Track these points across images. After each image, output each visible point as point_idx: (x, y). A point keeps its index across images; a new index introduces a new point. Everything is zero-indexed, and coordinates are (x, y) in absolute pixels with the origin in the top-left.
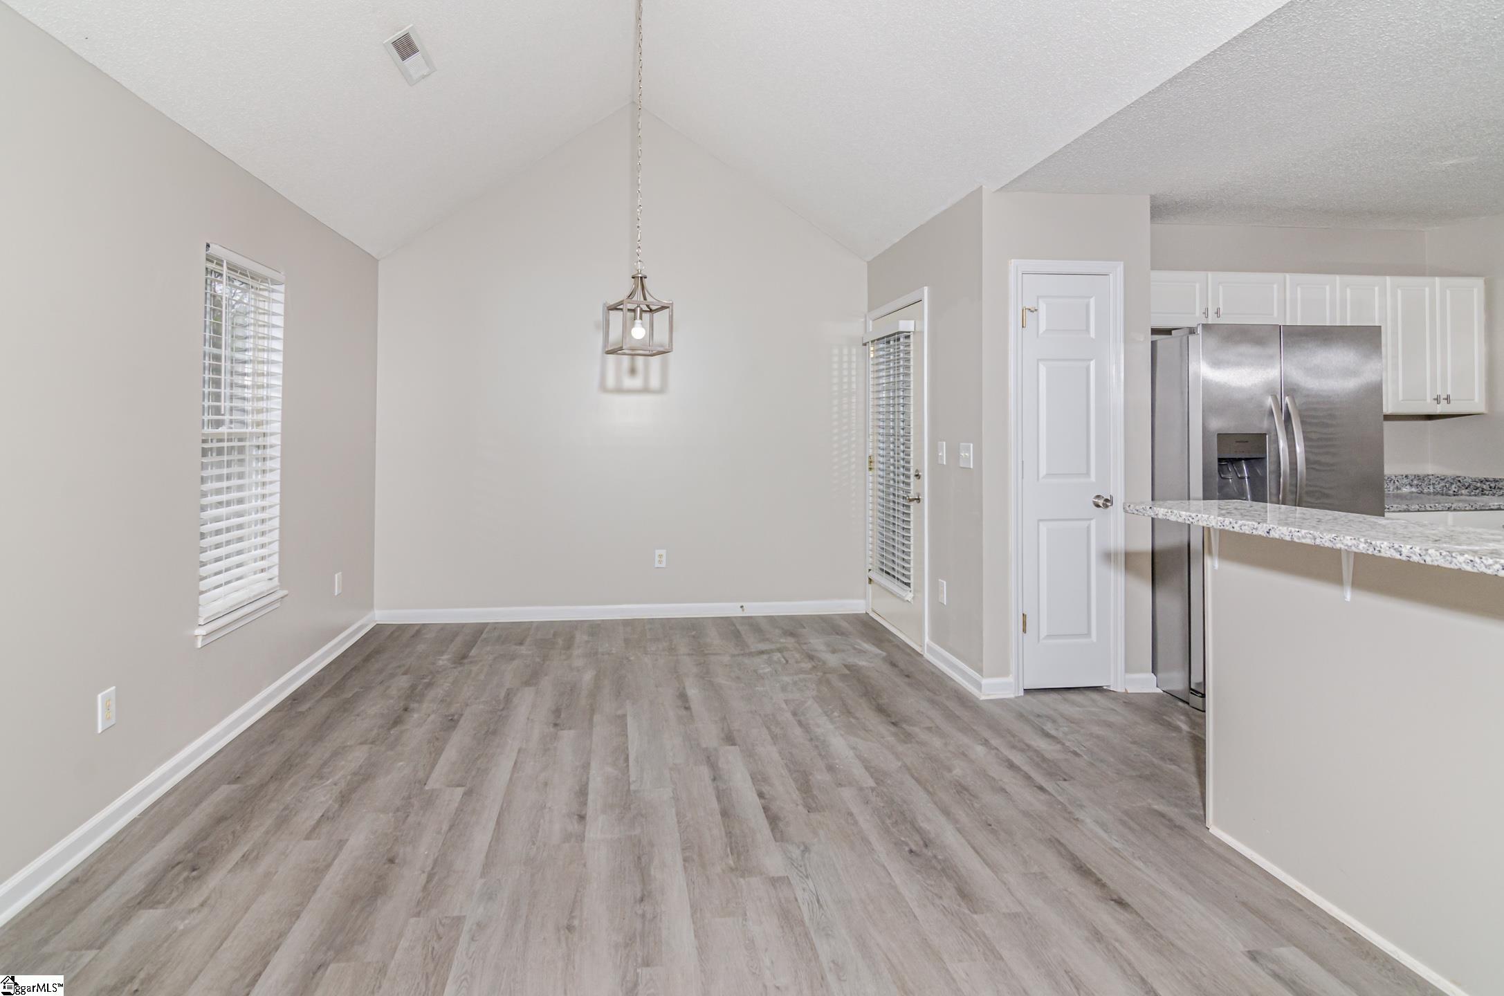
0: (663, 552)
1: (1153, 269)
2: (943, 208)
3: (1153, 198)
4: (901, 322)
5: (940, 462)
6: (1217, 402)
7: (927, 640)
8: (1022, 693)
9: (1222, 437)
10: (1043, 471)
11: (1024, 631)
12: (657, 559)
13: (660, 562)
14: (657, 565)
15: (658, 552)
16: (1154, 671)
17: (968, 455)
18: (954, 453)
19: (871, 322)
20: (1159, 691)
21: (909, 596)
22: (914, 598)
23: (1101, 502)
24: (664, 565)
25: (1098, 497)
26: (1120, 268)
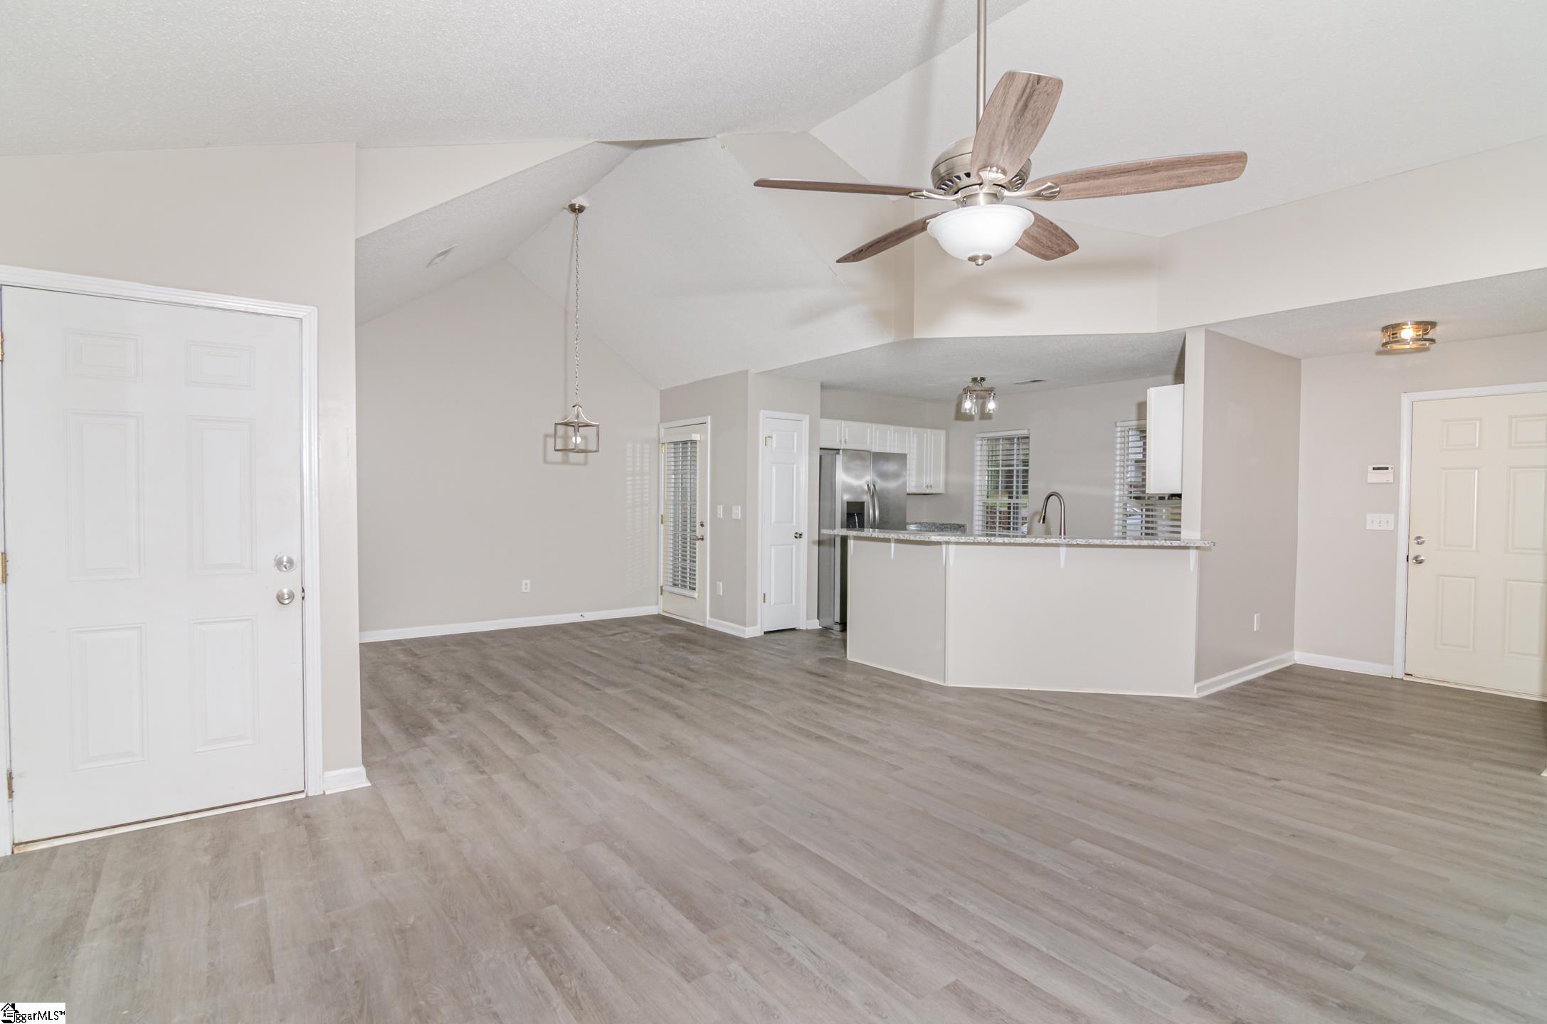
0: (528, 582)
1: (822, 416)
2: (722, 374)
3: (821, 383)
4: (693, 435)
5: (718, 516)
6: (848, 489)
7: (708, 617)
8: (763, 633)
9: (849, 503)
10: (773, 520)
11: (764, 602)
12: (524, 586)
13: (526, 589)
14: (524, 591)
15: (524, 582)
16: (818, 618)
17: (737, 512)
18: (728, 511)
19: (663, 430)
20: (820, 627)
21: (695, 595)
22: (698, 596)
23: (798, 536)
24: (528, 590)
25: (796, 533)
26: (807, 417)
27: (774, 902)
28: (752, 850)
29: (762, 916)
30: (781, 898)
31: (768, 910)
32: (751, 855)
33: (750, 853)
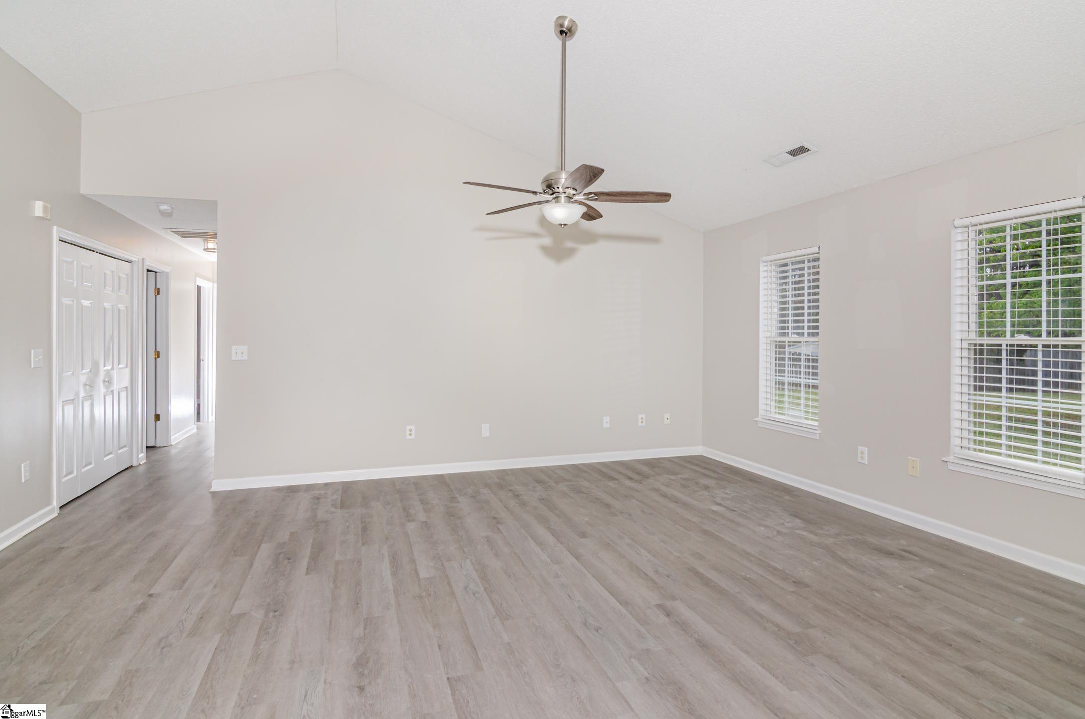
27: (651, 574)
28: (660, 606)
29: (660, 569)
30: (647, 575)
31: (656, 572)
32: (661, 602)
33: (661, 604)
